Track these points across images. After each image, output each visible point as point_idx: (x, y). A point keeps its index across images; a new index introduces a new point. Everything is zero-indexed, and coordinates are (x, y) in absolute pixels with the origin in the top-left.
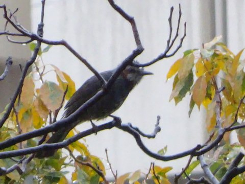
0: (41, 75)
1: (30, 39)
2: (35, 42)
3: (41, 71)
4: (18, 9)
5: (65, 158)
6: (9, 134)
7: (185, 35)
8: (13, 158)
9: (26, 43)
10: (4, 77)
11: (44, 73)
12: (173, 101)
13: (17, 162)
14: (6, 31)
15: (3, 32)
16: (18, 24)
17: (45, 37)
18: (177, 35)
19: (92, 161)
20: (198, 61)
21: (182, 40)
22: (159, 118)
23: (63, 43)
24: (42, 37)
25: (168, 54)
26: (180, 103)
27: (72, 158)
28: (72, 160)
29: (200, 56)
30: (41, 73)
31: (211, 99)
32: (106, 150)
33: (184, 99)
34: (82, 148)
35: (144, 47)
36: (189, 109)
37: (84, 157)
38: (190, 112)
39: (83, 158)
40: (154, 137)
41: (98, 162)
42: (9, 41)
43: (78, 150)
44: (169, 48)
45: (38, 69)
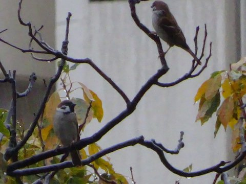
0: (68, 92)
1: (55, 57)
2: (60, 60)
3: (68, 88)
4: (42, 26)
5: (90, 176)
6: (34, 151)
7: (210, 55)
8: (38, 175)
9: (51, 61)
10: (28, 93)
11: (71, 91)
12: (199, 122)
13: (40, 177)
14: (31, 49)
15: (28, 49)
16: (43, 41)
17: (69, 55)
18: (203, 55)
19: (116, 179)
20: (225, 82)
21: (207, 60)
22: (182, 133)
23: (88, 61)
24: (66, 54)
25: (193, 74)
26: (206, 123)
27: (97, 176)
28: (97, 179)
29: (227, 77)
30: (68, 90)
31: (237, 119)
32: (131, 169)
33: (210, 119)
34: (107, 166)
35: (169, 67)
36: (214, 129)
37: (109, 174)
38: (215, 133)
39: (107, 176)
40: (177, 152)
41: (122, 181)
42: (34, 58)
43: (102, 168)
44: (194, 68)
45: (65, 87)
